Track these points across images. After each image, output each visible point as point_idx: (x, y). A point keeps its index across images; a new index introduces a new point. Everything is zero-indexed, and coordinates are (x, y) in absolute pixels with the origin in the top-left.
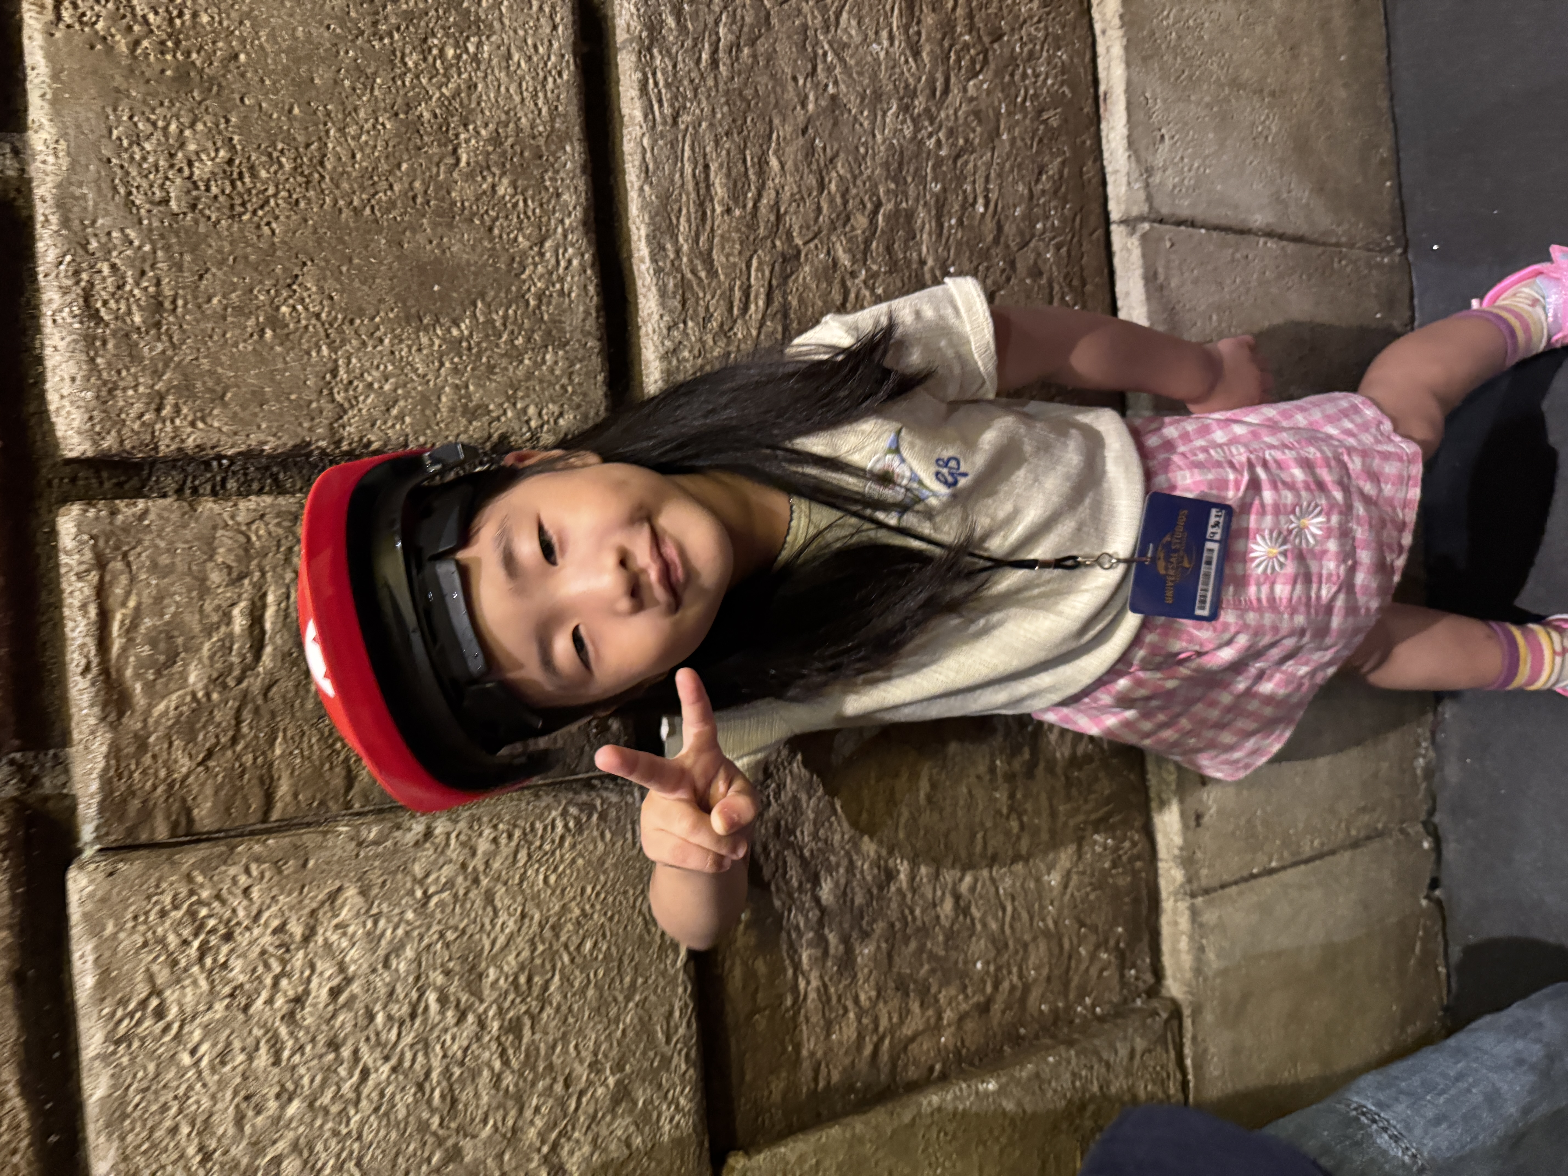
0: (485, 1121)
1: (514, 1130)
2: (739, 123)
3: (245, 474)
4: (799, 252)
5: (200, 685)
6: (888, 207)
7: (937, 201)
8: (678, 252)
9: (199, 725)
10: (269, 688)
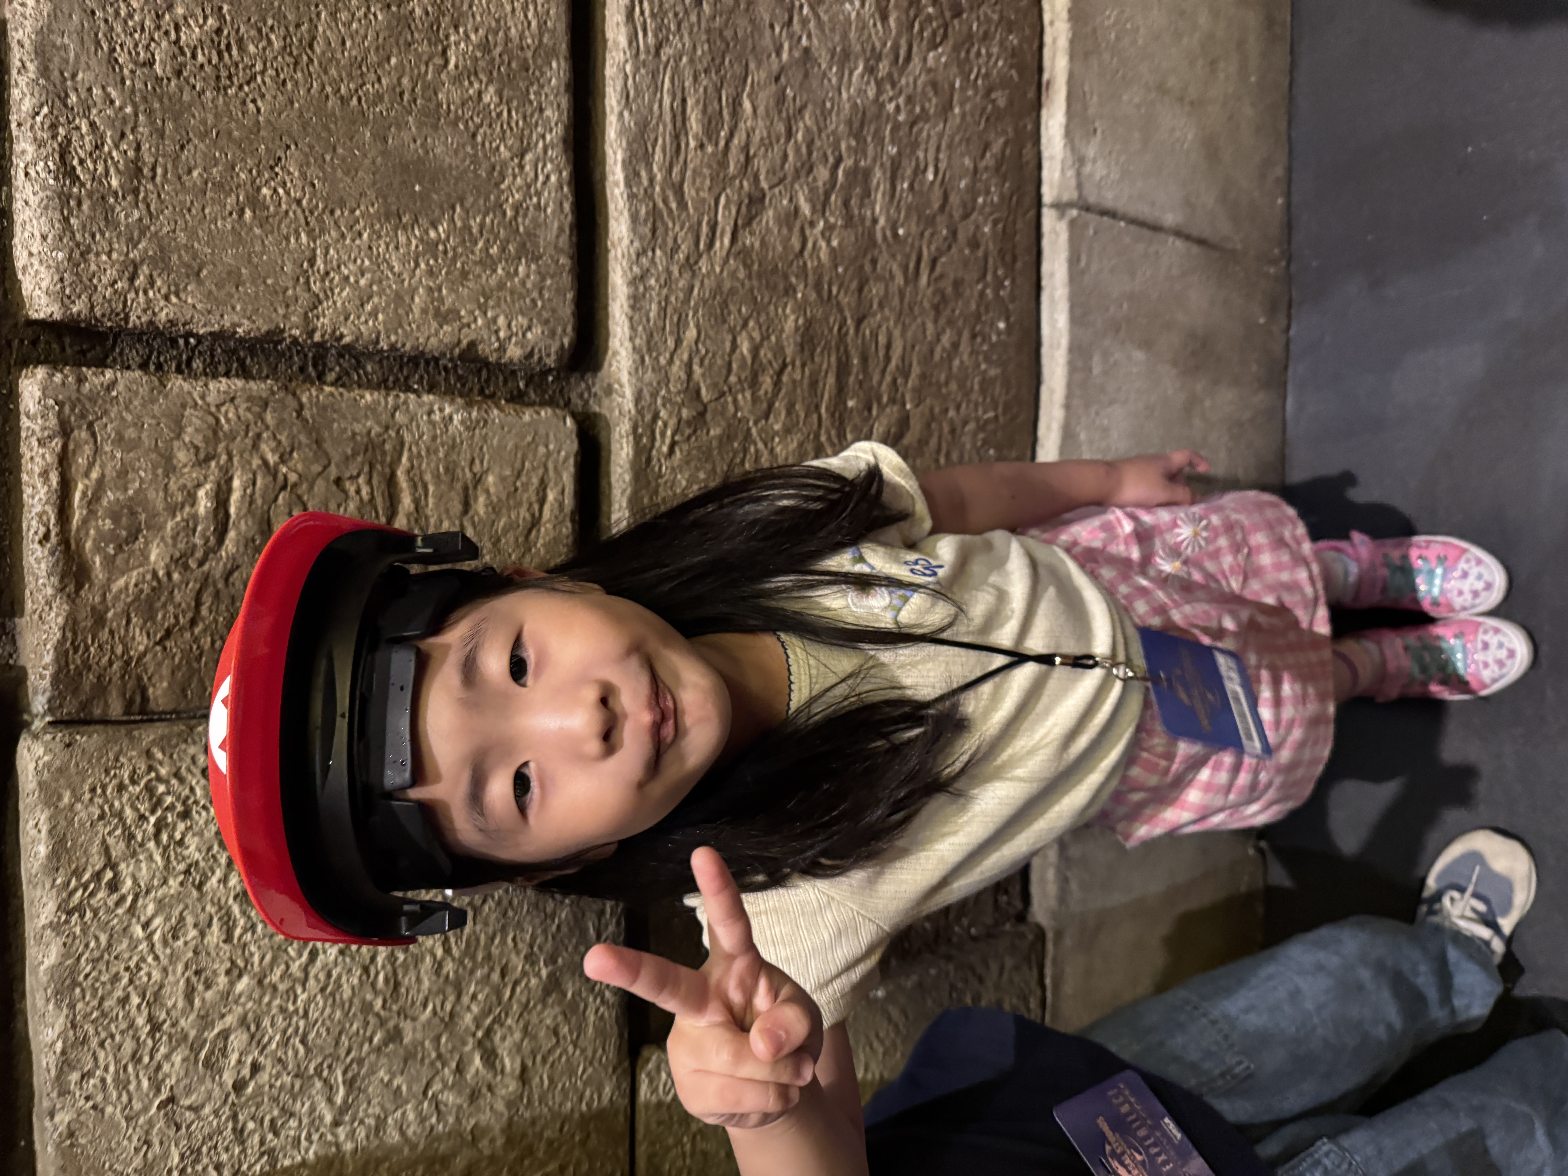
0: (425, 1006)
1: (452, 1015)
2: (717, 62)
3: (212, 356)
4: (764, 196)
5: (162, 564)
6: (848, 162)
7: (893, 164)
8: (651, 180)
9: (159, 604)
10: (230, 573)
